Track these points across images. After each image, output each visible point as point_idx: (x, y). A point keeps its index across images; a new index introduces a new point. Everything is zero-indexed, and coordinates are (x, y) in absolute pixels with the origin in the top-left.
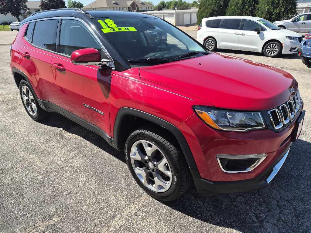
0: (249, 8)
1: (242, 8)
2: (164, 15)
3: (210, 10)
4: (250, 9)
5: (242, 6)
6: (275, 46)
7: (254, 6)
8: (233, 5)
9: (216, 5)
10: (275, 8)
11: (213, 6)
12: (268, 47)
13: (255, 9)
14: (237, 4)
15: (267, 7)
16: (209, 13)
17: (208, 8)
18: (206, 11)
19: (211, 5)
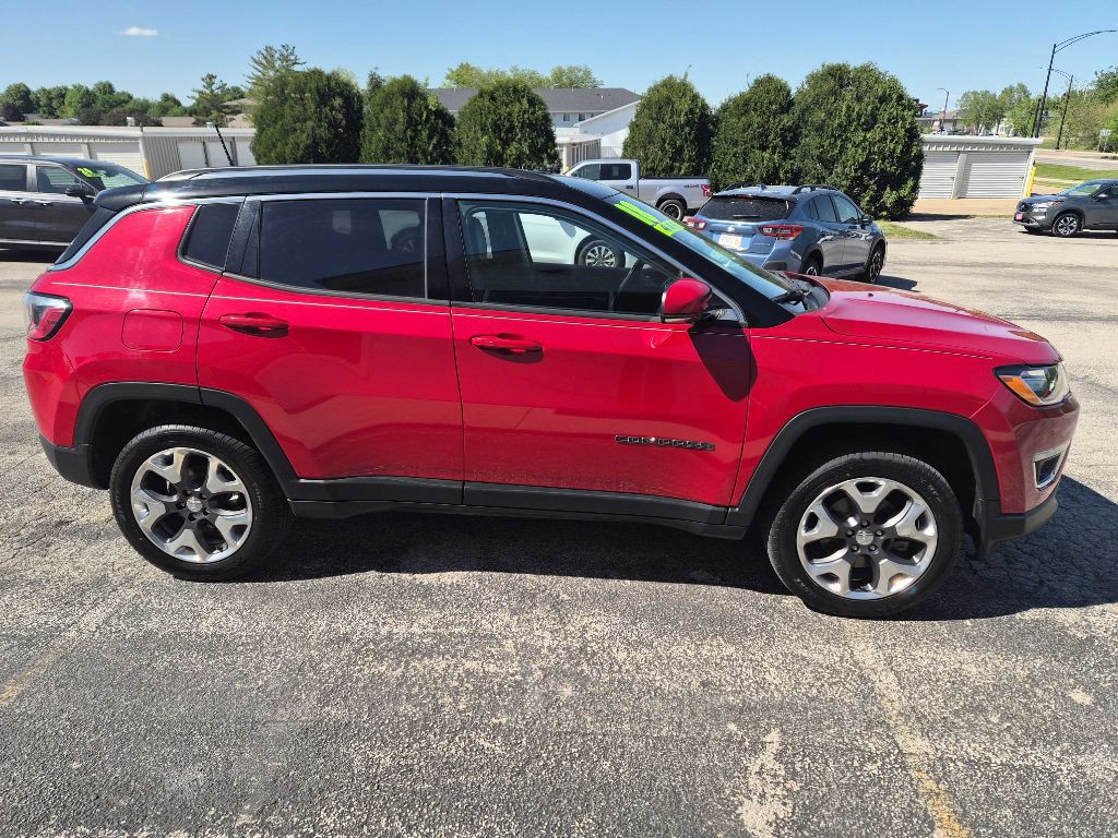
0: (430, 138)
1: (413, 138)
2: (88, 144)
3: (304, 136)
4: (434, 141)
5: (409, 133)
6: (607, 251)
7: (444, 134)
8: (379, 125)
9: (320, 120)
10: (506, 143)
11: (310, 124)
12: (589, 254)
13: (448, 142)
14: (393, 122)
15: (485, 139)
16: (302, 146)
17: (295, 130)
18: (291, 139)
19: (305, 121)
